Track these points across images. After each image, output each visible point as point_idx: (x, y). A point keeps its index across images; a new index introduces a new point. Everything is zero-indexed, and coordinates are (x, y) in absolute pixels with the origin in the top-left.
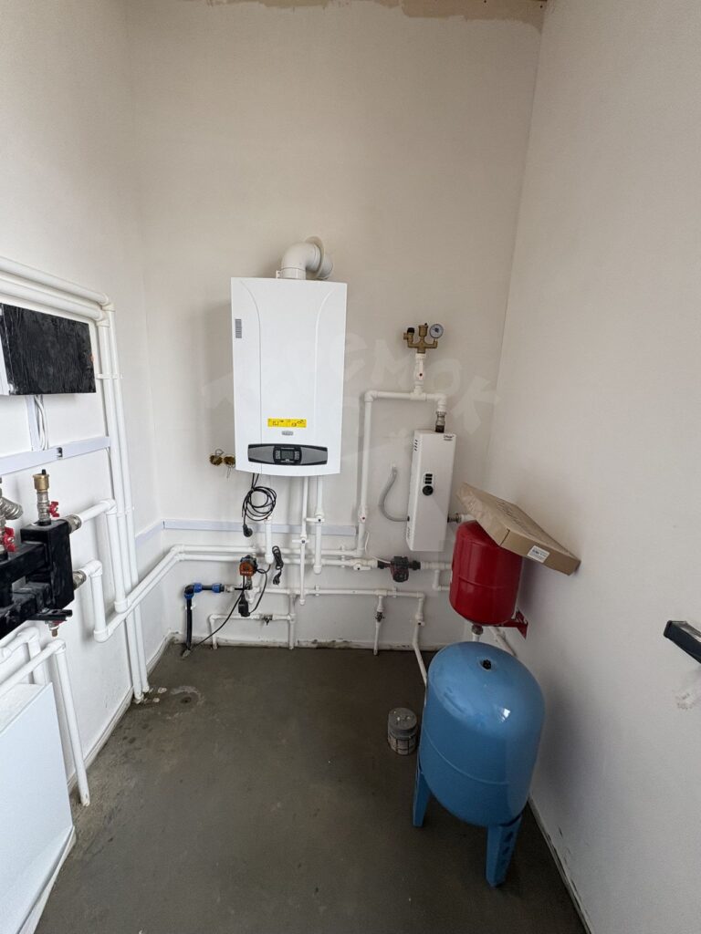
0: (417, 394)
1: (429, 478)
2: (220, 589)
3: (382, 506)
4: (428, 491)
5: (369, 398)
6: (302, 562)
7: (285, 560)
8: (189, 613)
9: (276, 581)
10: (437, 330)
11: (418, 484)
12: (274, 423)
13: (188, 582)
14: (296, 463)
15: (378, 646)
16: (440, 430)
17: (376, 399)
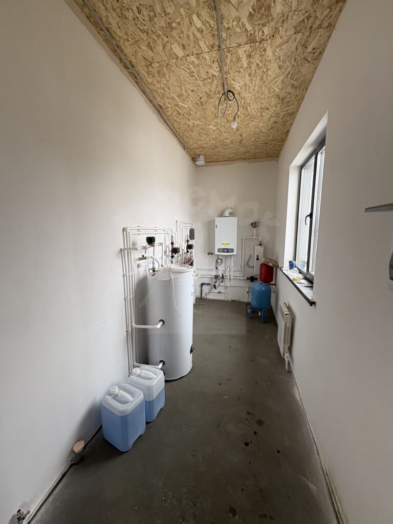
0: (255, 237)
1: (258, 256)
2: (209, 284)
3: (248, 263)
4: (258, 259)
5: (243, 238)
6: (228, 278)
7: (225, 277)
8: (202, 290)
9: (222, 282)
10: (258, 223)
11: (256, 258)
12: (223, 244)
13: (203, 282)
14: (227, 252)
16: (260, 245)
17: (245, 239)
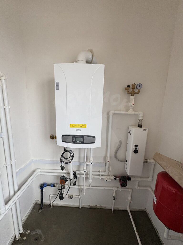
0: (131, 112)
1: (136, 146)
2: (53, 185)
3: (116, 155)
4: (136, 152)
5: (111, 113)
6: (84, 176)
7: (78, 176)
9: (74, 184)
10: (139, 86)
11: (131, 149)
12: (73, 126)
14: (82, 143)
15: (114, 208)
16: (140, 126)
17: (114, 114)
